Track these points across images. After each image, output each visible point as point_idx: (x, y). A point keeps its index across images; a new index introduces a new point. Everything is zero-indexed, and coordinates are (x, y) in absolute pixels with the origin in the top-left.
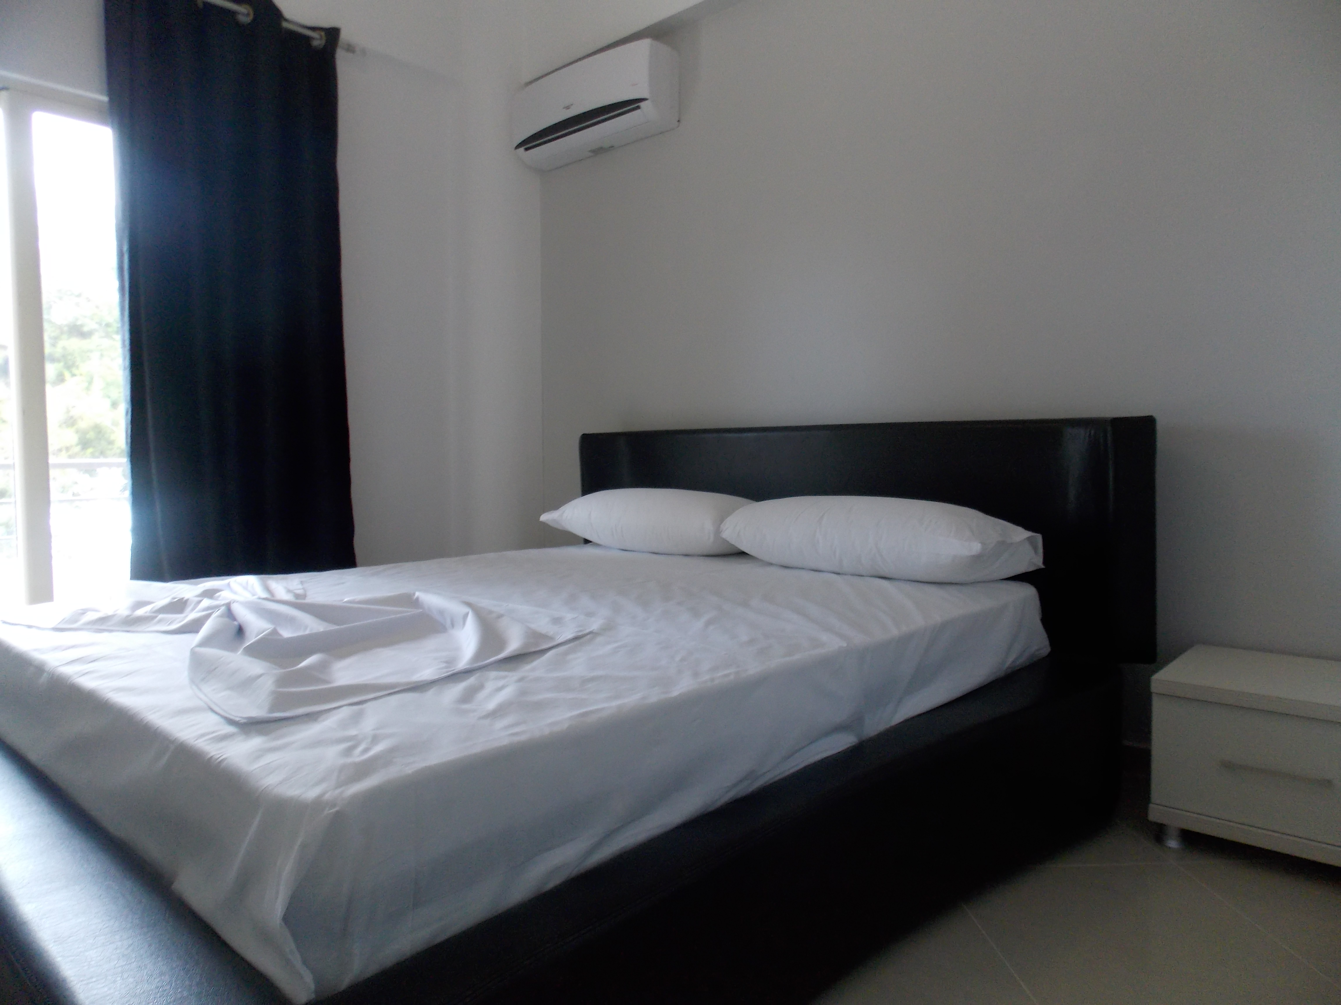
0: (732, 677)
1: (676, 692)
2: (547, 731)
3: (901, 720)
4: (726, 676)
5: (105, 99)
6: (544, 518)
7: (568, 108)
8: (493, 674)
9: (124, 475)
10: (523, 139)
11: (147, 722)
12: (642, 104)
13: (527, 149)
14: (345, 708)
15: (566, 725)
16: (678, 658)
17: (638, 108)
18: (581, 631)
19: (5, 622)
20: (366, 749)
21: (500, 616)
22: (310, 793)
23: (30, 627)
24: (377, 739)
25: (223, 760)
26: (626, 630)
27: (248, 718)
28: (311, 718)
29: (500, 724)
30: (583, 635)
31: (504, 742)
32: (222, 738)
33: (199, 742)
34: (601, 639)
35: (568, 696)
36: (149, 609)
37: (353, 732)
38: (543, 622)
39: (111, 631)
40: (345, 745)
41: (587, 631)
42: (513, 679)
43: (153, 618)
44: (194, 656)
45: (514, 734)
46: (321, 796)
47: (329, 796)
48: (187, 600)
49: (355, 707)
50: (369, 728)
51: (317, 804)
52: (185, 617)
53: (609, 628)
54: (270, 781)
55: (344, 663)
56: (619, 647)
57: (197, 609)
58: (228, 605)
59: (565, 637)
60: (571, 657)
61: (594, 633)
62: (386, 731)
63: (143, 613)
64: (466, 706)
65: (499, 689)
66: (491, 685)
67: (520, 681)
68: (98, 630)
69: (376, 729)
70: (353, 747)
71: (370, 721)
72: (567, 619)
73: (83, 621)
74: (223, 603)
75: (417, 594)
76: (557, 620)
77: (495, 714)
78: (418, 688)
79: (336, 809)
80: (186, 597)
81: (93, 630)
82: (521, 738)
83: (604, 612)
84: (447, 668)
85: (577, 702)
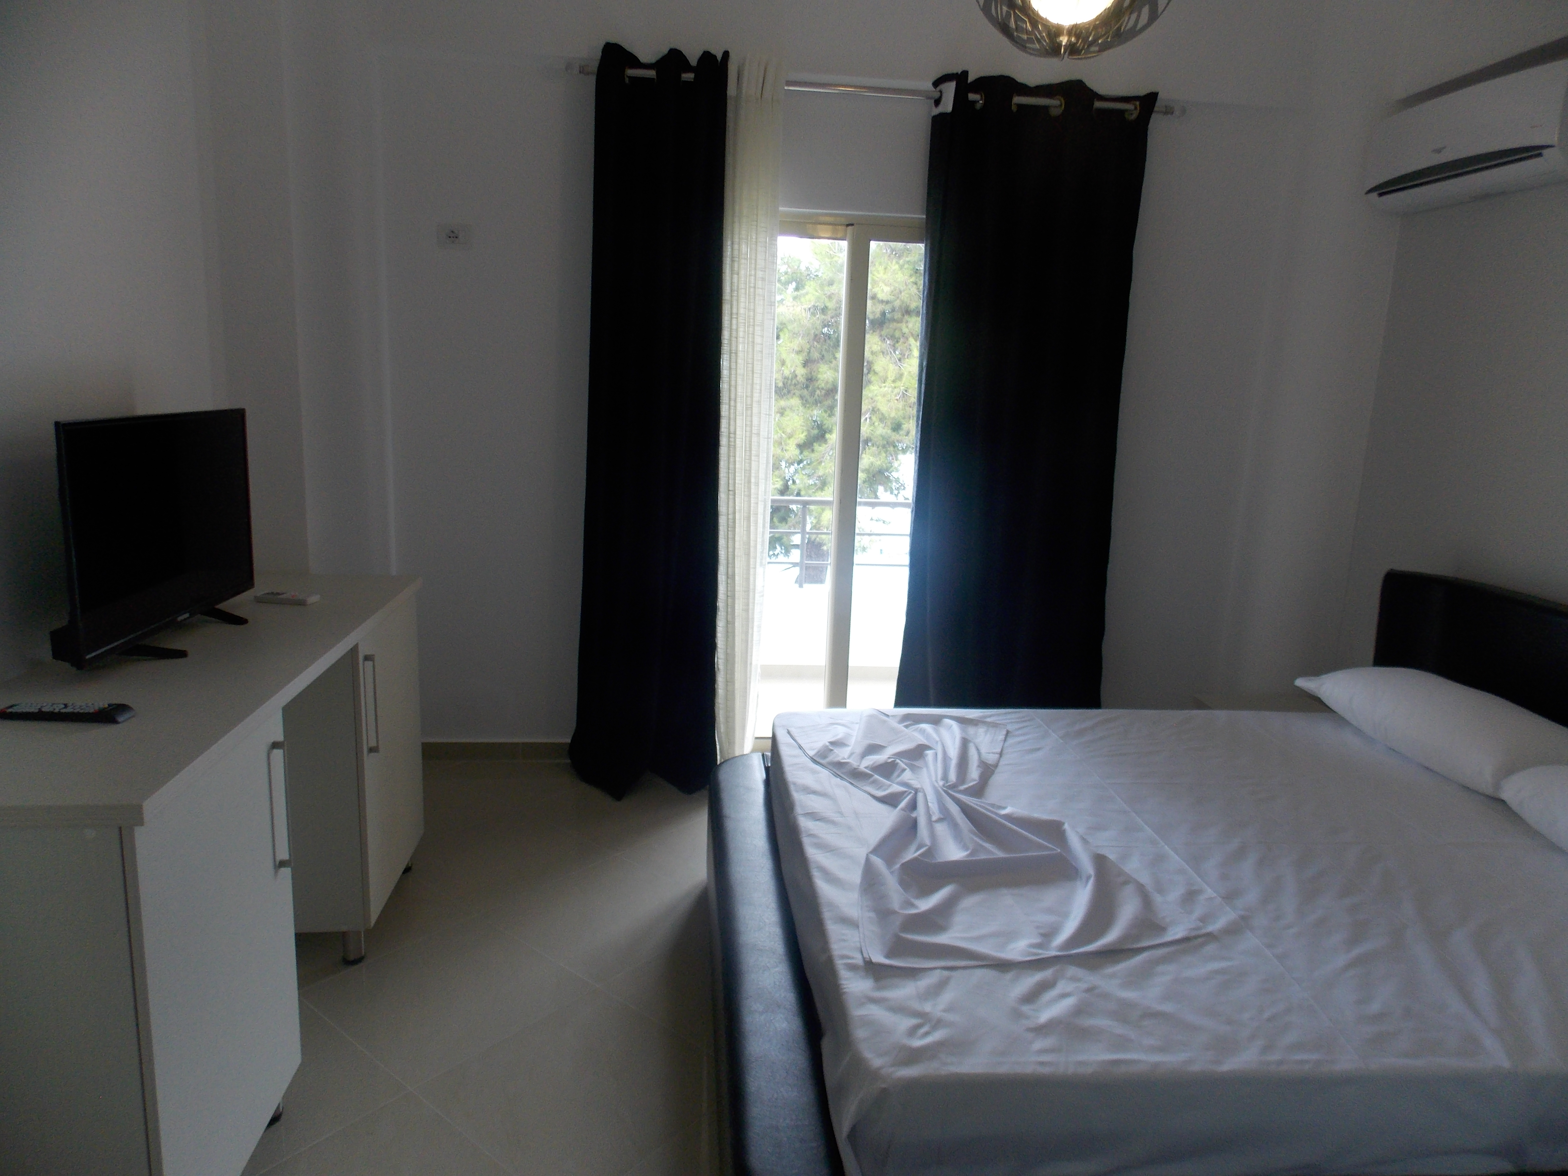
0: (1307, 1067)
1: (1232, 1064)
2: (1071, 1070)
4: (1302, 1062)
6: (1300, 682)
7: (1439, 151)
8: (1072, 971)
10: (1378, 183)
12: (1545, 152)
13: (1381, 195)
14: (938, 971)
15: (1089, 1070)
16: (1267, 1015)
17: (1540, 155)
18: (1198, 928)
19: (789, 732)
20: (927, 1034)
21: (1126, 883)
22: (875, 1061)
23: (800, 747)
24: (938, 1024)
25: (845, 993)
26: (1251, 941)
27: (870, 958)
28: (912, 973)
29: (1038, 1045)
30: (1196, 937)
31: (1029, 1070)
32: (852, 968)
33: (839, 963)
34: (1210, 949)
35: (1119, 1029)
36: (871, 763)
37: (927, 1007)
38: (1175, 894)
39: (842, 778)
40: (914, 1021)
41: (1204, 931)
42: (1084, 986)
43: (872, 776)
44: (868, 863)
45: (1042, 1063)
46: (880, 1068)
47: (883, 1072)
48: (898, 763)
49: (946, 973)
50: (941, 1007)
51: (875, 1075)
52: (890, 785)
53: (1233, 930)
54: (860, 1034)
55: (969, 902)
56: (1217, 972)
57: (899, 779)
58: (916, 791)
59: (1176, 933)
60: (1160, 968)
61: (1211, 937)
62: (950, 1017)
63: (865, 768)
64: (1025, 1008)
65: (1064, 996)
66: (1062, 986)
67: (1089, 990)
68: (834, 774)
69: (945, 1011)
70: (918, 1027)
71: (947, 997)
72: (1202, 898)
73: (831, 758)
74: (914, 786)
75: (1066, 826)
76: (1190, 896)
77: (1042, 1030)
78: (1003, 966)
79: (883, 1086)
80: (898, 761)
81: (832, 772)
82: (1045, 1070)
83: (1252, 897)
84: (1039, 946)
85: (1122, 1043)
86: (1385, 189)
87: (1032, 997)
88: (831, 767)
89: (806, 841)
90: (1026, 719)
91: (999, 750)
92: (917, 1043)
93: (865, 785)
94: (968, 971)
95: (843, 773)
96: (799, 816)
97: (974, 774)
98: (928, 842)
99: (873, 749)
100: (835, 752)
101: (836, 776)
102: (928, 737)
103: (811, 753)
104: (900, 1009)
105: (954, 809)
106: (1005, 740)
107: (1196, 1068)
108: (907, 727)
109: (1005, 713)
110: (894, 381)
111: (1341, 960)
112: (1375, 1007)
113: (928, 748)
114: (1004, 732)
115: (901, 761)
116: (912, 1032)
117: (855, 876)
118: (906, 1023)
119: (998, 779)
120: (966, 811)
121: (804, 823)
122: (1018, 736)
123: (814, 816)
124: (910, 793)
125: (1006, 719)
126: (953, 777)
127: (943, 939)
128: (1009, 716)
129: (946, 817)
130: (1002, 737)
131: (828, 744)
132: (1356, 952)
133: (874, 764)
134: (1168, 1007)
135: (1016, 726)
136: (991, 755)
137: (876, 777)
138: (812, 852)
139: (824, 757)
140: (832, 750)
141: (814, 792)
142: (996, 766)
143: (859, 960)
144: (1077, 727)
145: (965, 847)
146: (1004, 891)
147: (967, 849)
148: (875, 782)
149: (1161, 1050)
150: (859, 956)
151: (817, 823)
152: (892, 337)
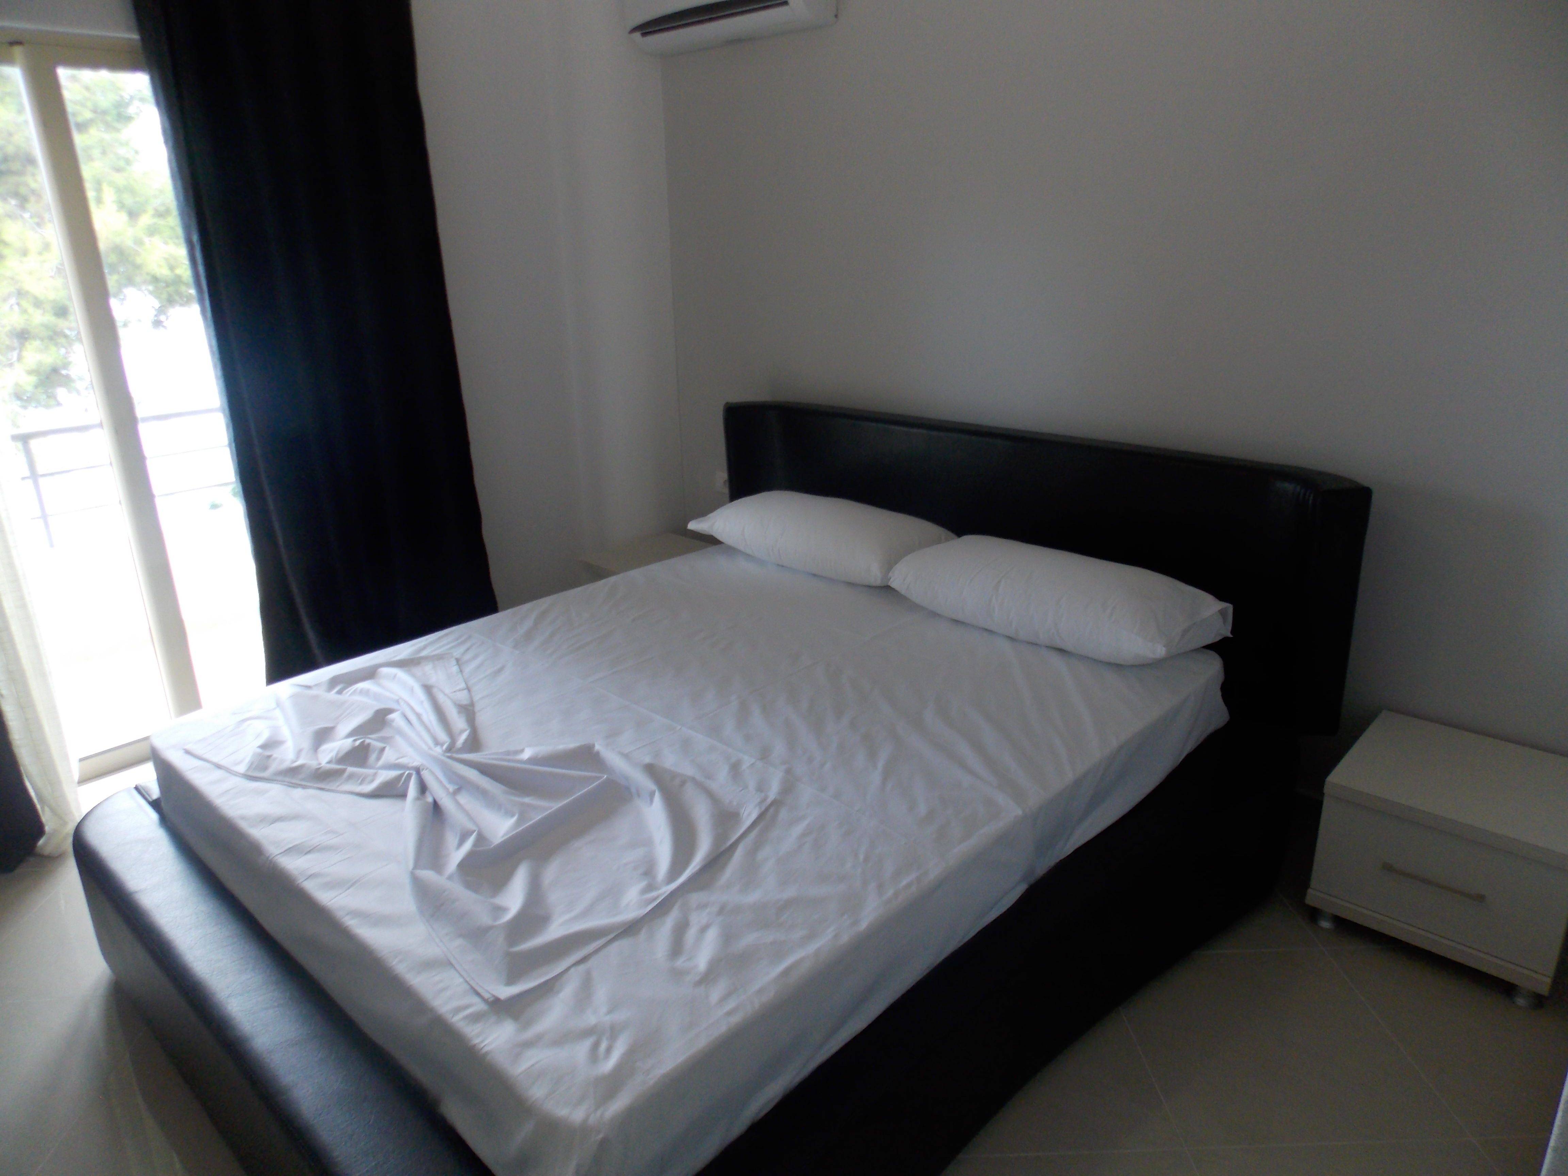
2: (756, 1005)
3: (1072, 850)
4: (909, 885)
5: (136, 36)
6: (693, 526)
8: (695, 900)
9: (235, 495)
10: (640, 23)
11: (396, 975)
13: (643, 35)
14: (573, 970)
16: (861, 856)
17: (785, 3)
18: (764, 800)
19: (187, 752)
20: (609, 1050)
21: (683, 783)
22: (577, 1115)
23: (219, 767)
24: (614, 1032)
25: (487, 1053)
26: (806, 792)
27: (494, 996)
28: (547, 989)
29: (716, 993)
30: (767, 810)
31: (723, 1028)
32: (476, 1018)
33: (457, 1020)
34: (784, 814)
35: (769, 937)
36: (333, 754)
37: (590, 1019)
38: (723, 774)
39: (304, 787)
40: (588, 1043)
41: (769, 801)
42: (715, 909)
43: (342, 771)
44: (416, 881)
45: (730, 1013)
46: (585, 1120)
47: (592, 1120)
48: (369, 745)
49: (582, 968)
50: (603, 1010)
51: (585, 1129)
52: (375, 774)
53: (788, 787)
54: (537, 1093)
55: (551, 872)
56: (804, 834)
57: (381, 763)
58: (418, 771)
59: (750, 815)
60: (760, 856)
61: (776, 804)
62: (620, 1016)
63: (329, 762)
64: (680, 963)
65: (704, 929)
66: (697, 920)
67: (721, 910)
68: (291, 784)
69: (610, 1012)
70: (596, 1046)
71: (601, 994)
72: (744, 766)
73: (274, 767)
74: (411, 765)
75: (597, 747)
76: (735, 769)
77: (708, 978)
78: (630, 929)
79: (601, 1136)
80: (368, 741)
81: (286, 783)
82: (736, 1019)
83: (779, 749)
84: (650, 888)
85: (778, 951)
86: (649, 28)
87: (677, 948)
88: (280, 778)
89: (310, 887)
90: (463, 639)
91: (463, 685)
92: (609, 1065)
93: (341, 784)
94: (601, 955)
95: (302, 780)
96: (276, 858)
97: (459, 722)
98: (470, 826)
99: (322, 736)
100: (276, 758)
101: (294, 787)
102: (377, 697)
103: (242, 769)
104: (564, 1038)
105: (472, 775)
106: (461, 671)
107: (845, 938)
108: (340, 692)
109: (440, 638)
110: (40, 253)
111: (876, 778)
112: (922, 809)
113: (391, 711)
114: (454, 662)
115: (369, 738)
116: (594, 1056)
117: (407, 903)
118: (582, 1050)
119: (483, 718)
120: (485, 770)
121: (293, 865)
122: (469, 661)
123: (297, 850)
124: (410, 776)
125: (443, 646)
126: (443, 737)
127: (555, 931)
128: (445, 641)
129: (461, 785)
130: (455, 669)
131: (259, 750)
132: (880, 765)
133: (337, 754)
134: (790, 892)
135: (462, 649)
136: (458, 693)
137: (350, 769)
138: (326, 897)
139: (265, 768)
140: (269, 757)
141: (280, 819)
142: (472, 704)
143: (479, 1006)
144: (522, 630)
145: (509, 814)
146: (577, 844)
147: (513, 815)
148: (351, 777)
149: (811, 936)
150: (476, 1000)
151: (309, 856)
152: (16, 195)
